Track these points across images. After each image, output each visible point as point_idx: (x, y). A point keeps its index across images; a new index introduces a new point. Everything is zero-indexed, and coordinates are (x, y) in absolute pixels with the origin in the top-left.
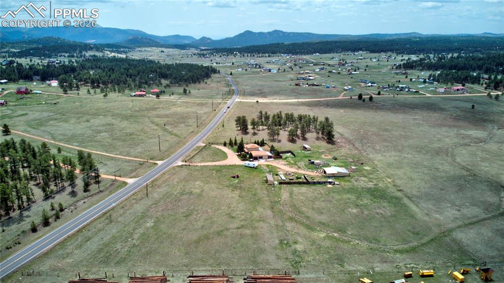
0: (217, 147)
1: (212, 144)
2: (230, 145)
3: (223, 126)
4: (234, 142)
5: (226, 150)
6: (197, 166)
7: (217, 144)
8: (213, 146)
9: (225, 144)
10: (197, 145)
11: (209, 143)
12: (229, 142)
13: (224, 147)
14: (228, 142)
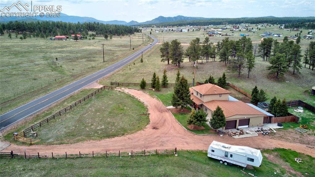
0: (126, 90)
1: (118, 85)
2: (153, 87)
3: (142, 61)
4: (161, 81)
5: (144, 97)
6: (39, 158)
7: (128, 85)
8: (118, 89)
9: (143, 86)
10: (86, 87)
11: (112, 84)
12: (151, 82)
13: (141, 92)
14: (149, 80)
